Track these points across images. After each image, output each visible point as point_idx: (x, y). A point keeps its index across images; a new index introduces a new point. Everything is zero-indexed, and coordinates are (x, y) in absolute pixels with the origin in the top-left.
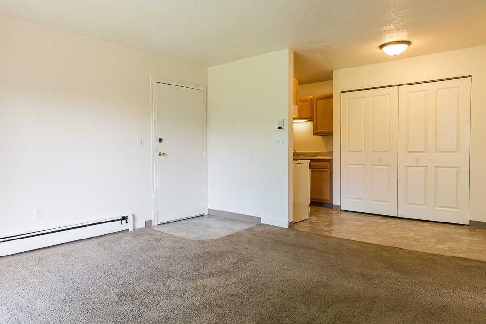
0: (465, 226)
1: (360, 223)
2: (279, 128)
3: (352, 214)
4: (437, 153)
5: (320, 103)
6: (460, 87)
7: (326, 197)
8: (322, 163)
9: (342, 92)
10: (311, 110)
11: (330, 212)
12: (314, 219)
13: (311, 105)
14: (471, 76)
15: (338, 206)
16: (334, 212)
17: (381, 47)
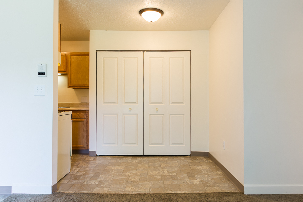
0: (188, 157)
1: (119, 168)
2: (40, 74)
3: (108, 157)
4: (170, 104)
5: (74, 59)
6: (184, 57)
7: (82, 145)
8: (78, 114)
9: (97, 51)
10: (65, 64)
11: (88, 159)
12: (76, 171)
13: (65, 60)
14: (190, 51)
15: (95, 152)
16: (91, 158)
17: (141, 12)
